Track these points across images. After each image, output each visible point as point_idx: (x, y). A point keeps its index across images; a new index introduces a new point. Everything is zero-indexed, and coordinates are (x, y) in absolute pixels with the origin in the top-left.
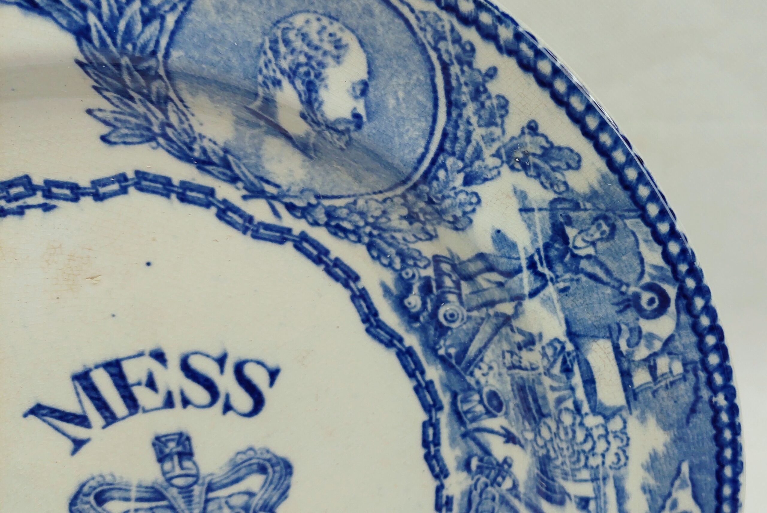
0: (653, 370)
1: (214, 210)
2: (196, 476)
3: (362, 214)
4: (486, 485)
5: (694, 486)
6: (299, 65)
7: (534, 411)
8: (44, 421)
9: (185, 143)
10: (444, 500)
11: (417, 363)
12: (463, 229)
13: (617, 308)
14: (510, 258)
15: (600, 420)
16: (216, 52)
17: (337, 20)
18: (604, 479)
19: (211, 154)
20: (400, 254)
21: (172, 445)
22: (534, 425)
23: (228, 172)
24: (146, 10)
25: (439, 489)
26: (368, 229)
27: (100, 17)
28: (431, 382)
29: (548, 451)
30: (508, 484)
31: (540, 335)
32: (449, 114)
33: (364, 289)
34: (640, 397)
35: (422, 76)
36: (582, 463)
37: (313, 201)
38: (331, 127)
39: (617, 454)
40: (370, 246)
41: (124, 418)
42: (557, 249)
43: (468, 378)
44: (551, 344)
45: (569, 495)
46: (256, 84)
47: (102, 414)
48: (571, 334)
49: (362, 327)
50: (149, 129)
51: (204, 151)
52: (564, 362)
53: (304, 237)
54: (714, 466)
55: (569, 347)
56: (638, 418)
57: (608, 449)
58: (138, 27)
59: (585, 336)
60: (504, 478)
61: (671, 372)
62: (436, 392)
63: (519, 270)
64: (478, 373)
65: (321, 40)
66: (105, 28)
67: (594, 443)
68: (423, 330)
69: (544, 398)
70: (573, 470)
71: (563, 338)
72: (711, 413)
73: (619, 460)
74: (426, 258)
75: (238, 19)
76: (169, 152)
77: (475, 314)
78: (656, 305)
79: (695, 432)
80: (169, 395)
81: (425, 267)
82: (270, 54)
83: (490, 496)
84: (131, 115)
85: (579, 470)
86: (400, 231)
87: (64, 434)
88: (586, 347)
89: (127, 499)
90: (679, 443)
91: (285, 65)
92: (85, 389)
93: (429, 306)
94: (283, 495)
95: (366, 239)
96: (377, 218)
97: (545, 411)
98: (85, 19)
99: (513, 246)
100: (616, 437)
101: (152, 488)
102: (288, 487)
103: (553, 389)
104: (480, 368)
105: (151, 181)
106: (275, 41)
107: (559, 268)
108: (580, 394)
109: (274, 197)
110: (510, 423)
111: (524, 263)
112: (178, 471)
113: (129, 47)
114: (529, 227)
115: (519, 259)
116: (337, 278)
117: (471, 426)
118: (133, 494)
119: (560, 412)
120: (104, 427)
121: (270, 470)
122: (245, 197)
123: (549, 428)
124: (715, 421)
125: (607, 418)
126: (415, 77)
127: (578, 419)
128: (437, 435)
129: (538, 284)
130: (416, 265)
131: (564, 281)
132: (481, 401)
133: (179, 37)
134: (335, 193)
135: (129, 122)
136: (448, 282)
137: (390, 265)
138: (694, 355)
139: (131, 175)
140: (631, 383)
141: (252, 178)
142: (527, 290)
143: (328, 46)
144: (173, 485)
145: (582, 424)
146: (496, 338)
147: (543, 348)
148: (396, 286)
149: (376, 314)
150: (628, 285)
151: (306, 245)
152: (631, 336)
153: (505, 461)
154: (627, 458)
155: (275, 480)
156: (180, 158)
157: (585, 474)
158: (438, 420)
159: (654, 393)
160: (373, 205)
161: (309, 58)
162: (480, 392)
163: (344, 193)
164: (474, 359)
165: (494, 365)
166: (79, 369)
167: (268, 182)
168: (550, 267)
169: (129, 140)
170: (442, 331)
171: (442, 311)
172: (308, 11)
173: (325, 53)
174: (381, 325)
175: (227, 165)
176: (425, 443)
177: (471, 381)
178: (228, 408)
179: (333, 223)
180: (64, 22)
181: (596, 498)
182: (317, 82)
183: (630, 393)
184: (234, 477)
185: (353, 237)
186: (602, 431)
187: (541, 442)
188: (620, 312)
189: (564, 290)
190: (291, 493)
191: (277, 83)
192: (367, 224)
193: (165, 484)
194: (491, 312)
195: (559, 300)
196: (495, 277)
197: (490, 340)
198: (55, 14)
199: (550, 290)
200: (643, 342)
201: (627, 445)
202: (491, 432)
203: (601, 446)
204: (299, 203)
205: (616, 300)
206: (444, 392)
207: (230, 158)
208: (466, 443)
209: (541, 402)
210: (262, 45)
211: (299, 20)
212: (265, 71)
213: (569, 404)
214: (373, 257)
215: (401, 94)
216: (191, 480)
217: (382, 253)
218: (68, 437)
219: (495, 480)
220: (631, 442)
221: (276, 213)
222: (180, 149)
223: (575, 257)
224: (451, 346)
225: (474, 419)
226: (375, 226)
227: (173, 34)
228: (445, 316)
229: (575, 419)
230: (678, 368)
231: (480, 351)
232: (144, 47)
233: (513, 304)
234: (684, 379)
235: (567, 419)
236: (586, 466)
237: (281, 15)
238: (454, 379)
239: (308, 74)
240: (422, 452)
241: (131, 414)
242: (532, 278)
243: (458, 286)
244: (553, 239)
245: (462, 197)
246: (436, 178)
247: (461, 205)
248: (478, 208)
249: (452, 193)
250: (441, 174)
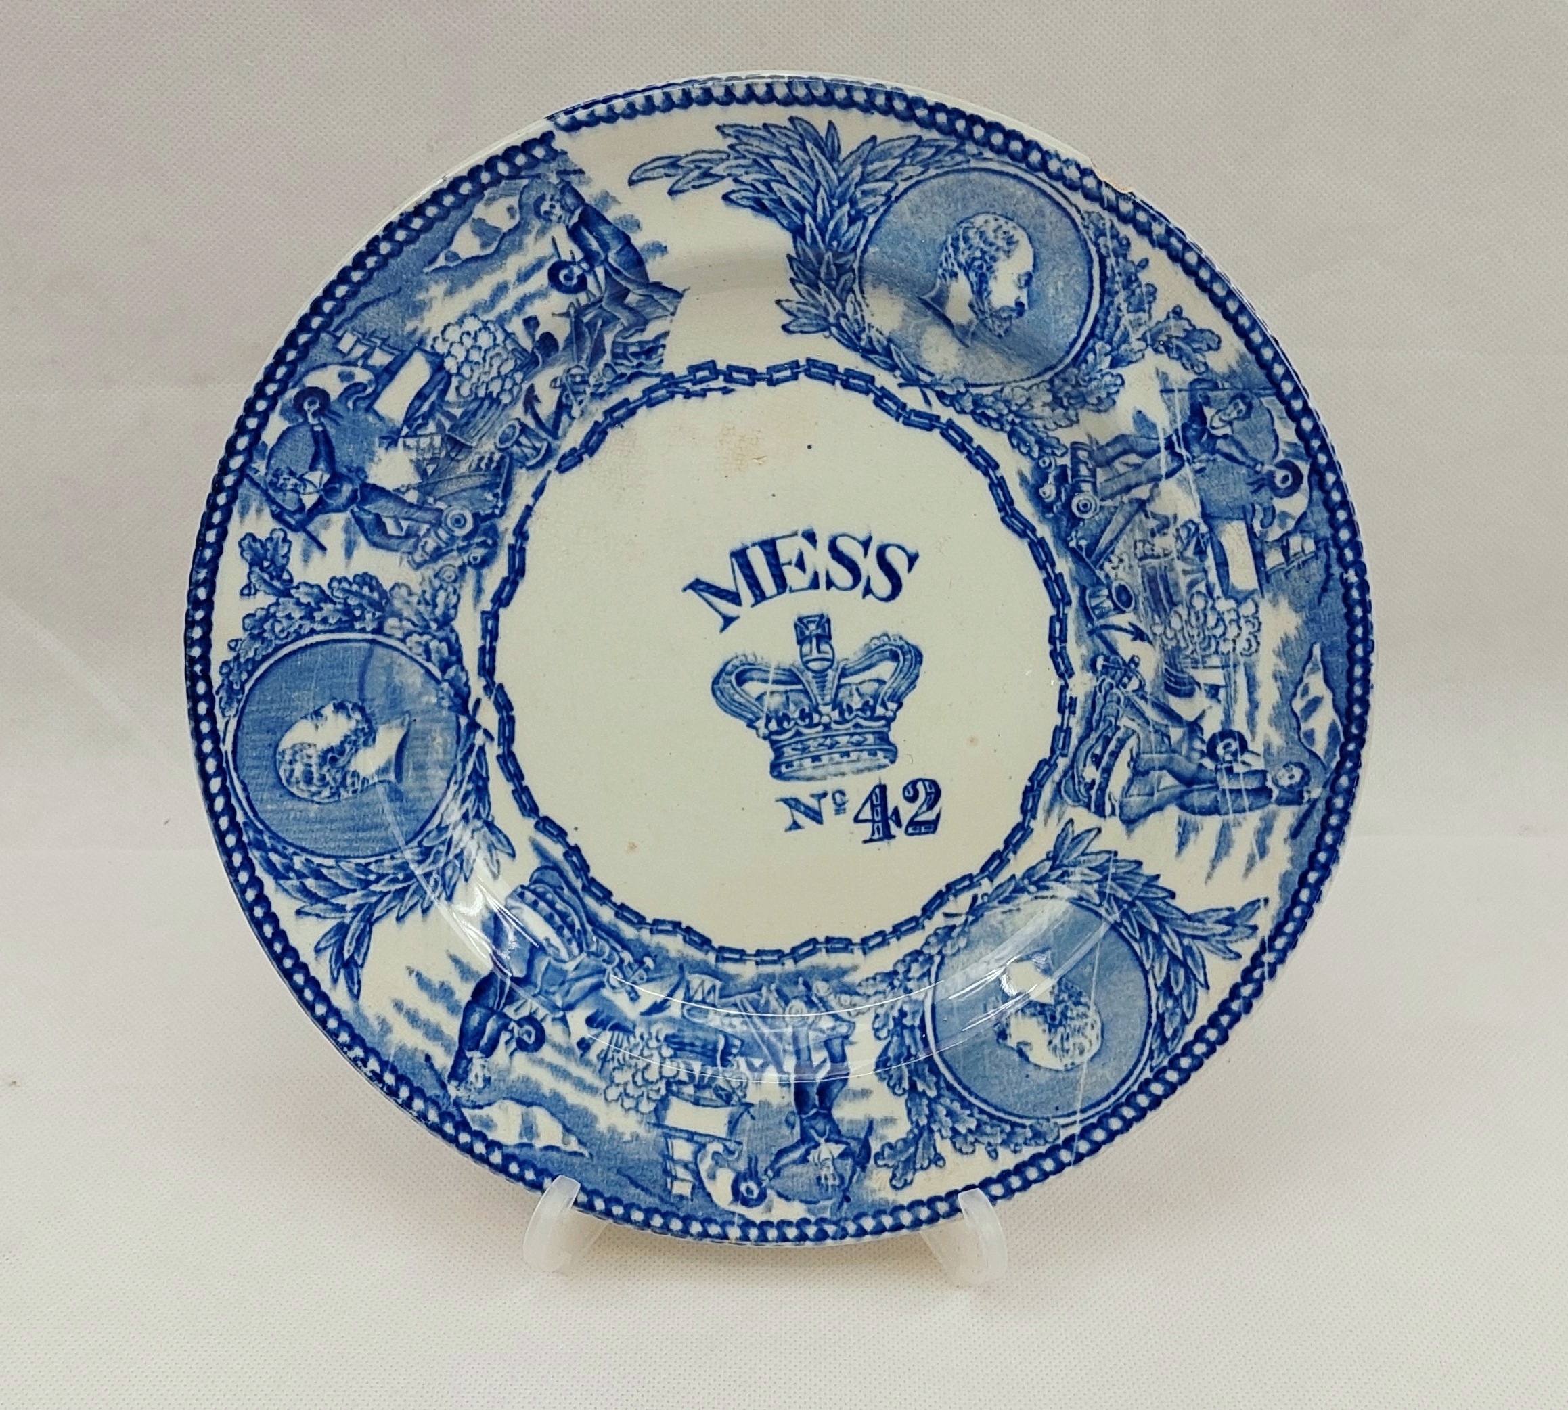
0: (1285, 550)
1: (872, 397)
2: (832, 661)
3: (1007, 402)
4: (1111, 687)
5: (1325, 669)
6: (974, 259)
7: (1165, 602)
8: (701, 596)
9: (854, 332)
10: (1068, 700)
11: (1048, 554)
12: (1106, 411)
13: (1251, 488)
14: (1149, 438)
15: (1232, 604)
16: (906, 248)
17: (1012, 220)
18: (1235, 666)
19: (875, 343)
20: (1040, 442)
21: (812, 626)
22: (1163, 617)
23: (889, 361)
24: (853, 213)
25: (1064, 689)
26: (1011, 417)
27: (814, 219)
28: (1061, 575)
29: (1178, 642)
30: (1134, 684)
31: (1175, 517)
32: (1102, 301)
33: (1002, 477)
34: (1273, 579)
35: (1081, 268)
36: (1213, 649)
37: (963, 390)
38: (995, 314)
39: (1248, 640)
40: (1011, 435)
41: (771, 597)
42: (1195, 430)
43: (1097, 572)
44: (1185, 525)
45: (1198, 684)
46: (936, 276)
47: (752, 592)
48: (1205, 516)
49: (998, 515)
50: (825, 319)
51: (870, 340)
52: (1198, 543)
53: (951, 424)
54: (1346, 646)
55: (1204, 529)
56: (1270, 601)
57: (1239, 635)
58: (845, 227)
59: (1219, 517)
60: (1130, 679)
61: (1303, 551)
62: (1065, 585)
63: (1158, 451)
64: (1107, 566)
65: (996, 237)
66: (818, 227)
67: (1226, 628)
68: (1056, 520)
69: (1176, 584)
70: (1203, 657)
71: (1198, 520)
72: (1342, 591)
73: (1250, 645)
74: (1064, 446)
75: (928, 219)
76: (839, 340)
77: (1109, 503)
78: (1289, 483)
79: (1327, 611)
80: (816, 574)
81: (1062, 455)
82: (951, 250)
83: (1115, 698)
84: (813, 305)
85: (1209, 656)
86: (1041, 418)
87: (716, 610)
88: (1220, 528)
89: (766, 681)
90: (1311, 625)
91: (962, 259)
92: (740, 566)
93: (1063, 497)
94: (912, 685)
95: (1008, 428)
96: (1020, 406)
97: (1175, 599)
98: (803, 220)
99: (1153, 426)
100: (1247, 621)
101: (790, 670)
102: (917, 677)
103: (1185, 572)
104: (1110, 561)
105: (820, 368)
106: (956, 239)
107: (1196, 449)
108: (1213, 577)
109: (927, 386)
110: (1139, 617)
111: (1162, 443)
112: (815, 654)
113: (835, 243)
114: (1169, 408)
115: (1157, 439)
116: (977, 466)
117: (1098, 623)
118: (771, 677)
119: (1192, 596)
120: (753, 606)
121: (901, 658)
122: (901, 385)
123: (1180, 617)
124: (1346, 598)
125: (1239, 603)
126: (1074, 269)
127: (1210, 603)
128: (1064, 630)
129: (1175, 465)
130: (1053, 454)
131: (1200, 461)
132: (1110, 597)
133: (876, 235)
134: (984, 382)
135: (809, 312)
136: (1084, 470)
137: (1029, 454)
138: (1326, 532)
139: (802, 362)
140: (1265, 566)
141: (909, 366)
142: (1163, 471)
143: (1001, 243)
144: (809, 669)
145: (1213, 608)
146: (1129, 527)
147: (1177, 530)
148: (1032, 475)
149: (1011, 503)
150: (1263, 464)
151: (951, 432)
152: (1265, 516)
153: (1132, 660)
154: (1258, 644)
155: (905, 669)
156: (848, 347)
157: (1216, 661)
158: (1065, 615)
159: (1287, 573)
160: (1019, 391)
161: (984, 252)
162: (1109, 587)
163: (992, 381)
164: (1105, 552)
165: (1125, 557)
166: (738, 546)
167: (923, 371)
168: (1188, 448)
169: (806, 329)
170: (1074, 521)
171: (1075, 501)
172: (988, 213)
173: (998, 249)
174: (1015, 514)
175: (888, 353)
176: (1052, 639)
177: (1102, 575)
178: (868, 591)
179: (978, 411)
180: (785, 222)
181: (1226, 686)
182: (988, 274)
183: (1263, 576)
184: (868, 663)
185: (996, 426)
186: (1234, 616)
187: (1170, 634)
188: (1254, 492)
189: (1202, 470)
190: (918, 682)
191: (954, 275)
192: (1010, 411)
193: (802, 667)
194: (1126, 499)
195: (1195, 481)
196: (1133, 459)
197: (1122, 531)
198: (779, 216)
199: (1187, 470)
200: (1276, 521)
201: (1259, 630)
202: (1120, 629)
203: (1232, 631)
204: (949, 391)
205: (1250, 480)
206: (1073, 586)
207: (892, 347)
208: (1093, 641)
209: (1172, 590)
210: (945, 242)
211: (979, 221)
212: (945, 265)
213: (1202, 587)
214: (1013, 445)
215: (1060, 285)
216: (826, 664)
217: (1023, 441)
218: (720, 613)
219: (1121, 680)
220: (1263, 627)
221: (927, 401)
222: (849, 339)
223: (1212, 437)
224: (1082, 538)
225: (1103, 615)
226: (1017, 414)
227: (872, 232)
228: (1078, 506)
229: (1206, 602)
230: (1310, 546)
231: (1112, 543)
232: (848, 242)
233: (1150, 486)
234: (1316, 556)
235: (1199, 603)
236: (1217, 652)
237: (965, 216)
238: (1083, 572)
239: (981, 267)
240: (1048, 648)
241: (779, 593)
242: (1170, 458)
243: (1093, 474)
244: (1191, 419)
245: (1108, 379)
246: (1086, 361)
247: (1107, 386)
248: (1122, 390)
249: (1099, 376)
250: (1090, 357)
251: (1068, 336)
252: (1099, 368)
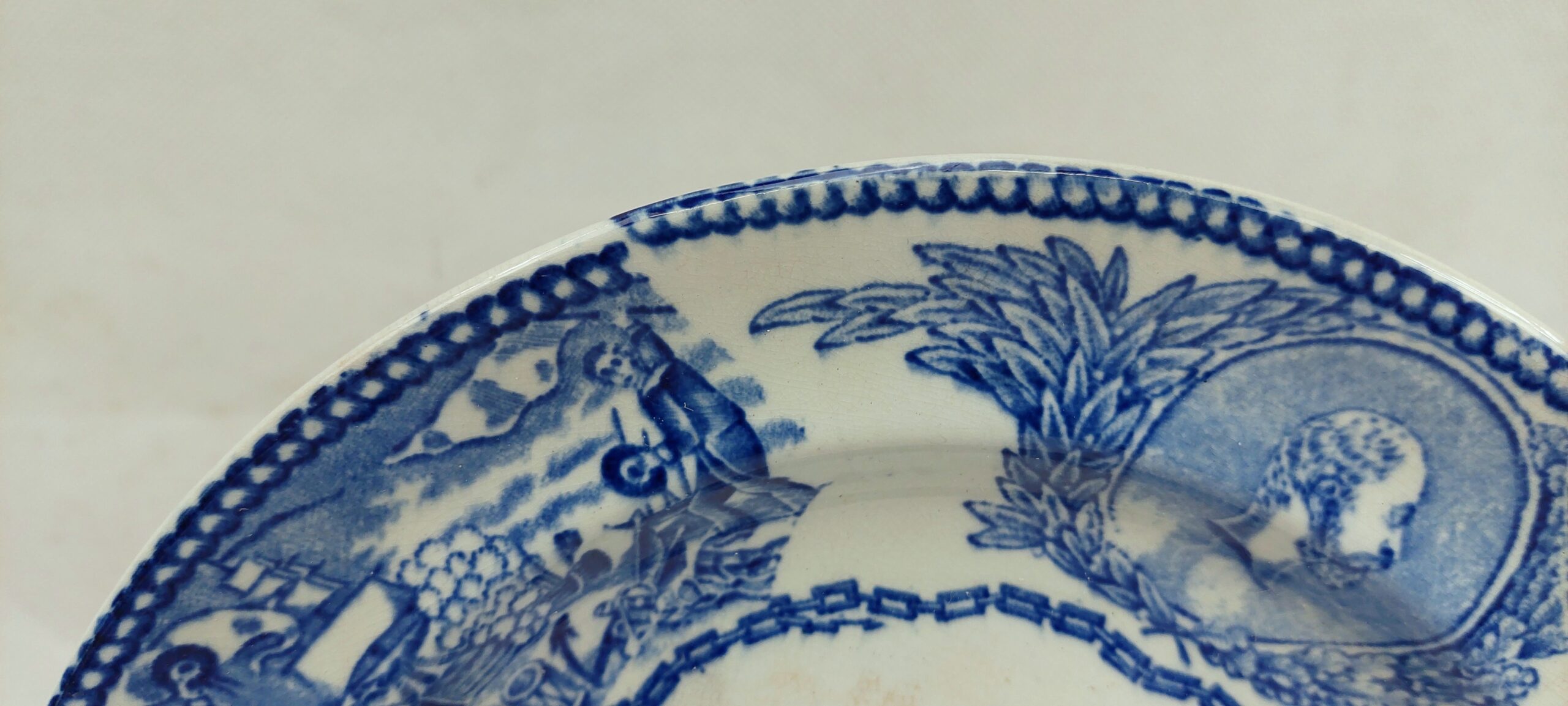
1: (1098, 645)
3: (1311, 669)
6: (1323, 477)
9: (1083, 553)
16: (1210, 453)
17: (1401, 423)
19: (1114, 570)
23: (1131, 596)
24: (1128, 393)
27: (1060, 398)
32: (1526, 558)
35: (1503, 506)
37: (1243, 643)
38: (1341, 563)
46: (1254, 498)
50: (1039, 531)
51: (1107, 565)
53: (1216, 691)
58: (1110, 413)
65: (1367, 447)
66: (1063, 412)
76: (1056, 561)
82: (1285, 461)
84: (1024, 512)
86: (1363, 697)
91: (1302, 476)
95: (1305, 702)
96: (1333, 676)
98: (1039, 399)
105: (1020, 599)
106: (1297, 444)
109: (1187, 634)
113: (1090, 439)
122: (1146, 632)
126: (1491, 506)
133: (1162, 431)
134: (1278, 636)
135: (1015, 520)
139: (994, 589)
141: (1162, 605)
143: (1373, 456)
151: (1214, 702)
156: (1068, 571)
160: (1335, 657)
161: (1341, 468)
163: (1293, 637)
167: (1184, 613)
169: (1006, 542)
172: (1362, 409)
173: (1366, 464)
175: (1133, 585)
179: (1263, 676)
180: (1009, 401)
182: (1341, 502)
185: (1286, 698)
191: (1284, 500)
198: (1000, 391)
204: (1222, 645)
207: (1141, 577)
210: (1277, 448)
211: (1343, 420)
212: (1271, 483)
215: (1461, 527)
221: (1184, 656)
222: (1074, 561)
226: (1324, 686)
227: (1156, 424)
232: (1112, 439)
237: (1322, 411)
239: (1331, 490)
245: (1512, 674)
246: (1480, 645)
247: (1508, 684)
248: (1532, 692)
249: (1497, 668)
250: (1489, 640)
251: (1457, 605)
252: (1500, 656)
